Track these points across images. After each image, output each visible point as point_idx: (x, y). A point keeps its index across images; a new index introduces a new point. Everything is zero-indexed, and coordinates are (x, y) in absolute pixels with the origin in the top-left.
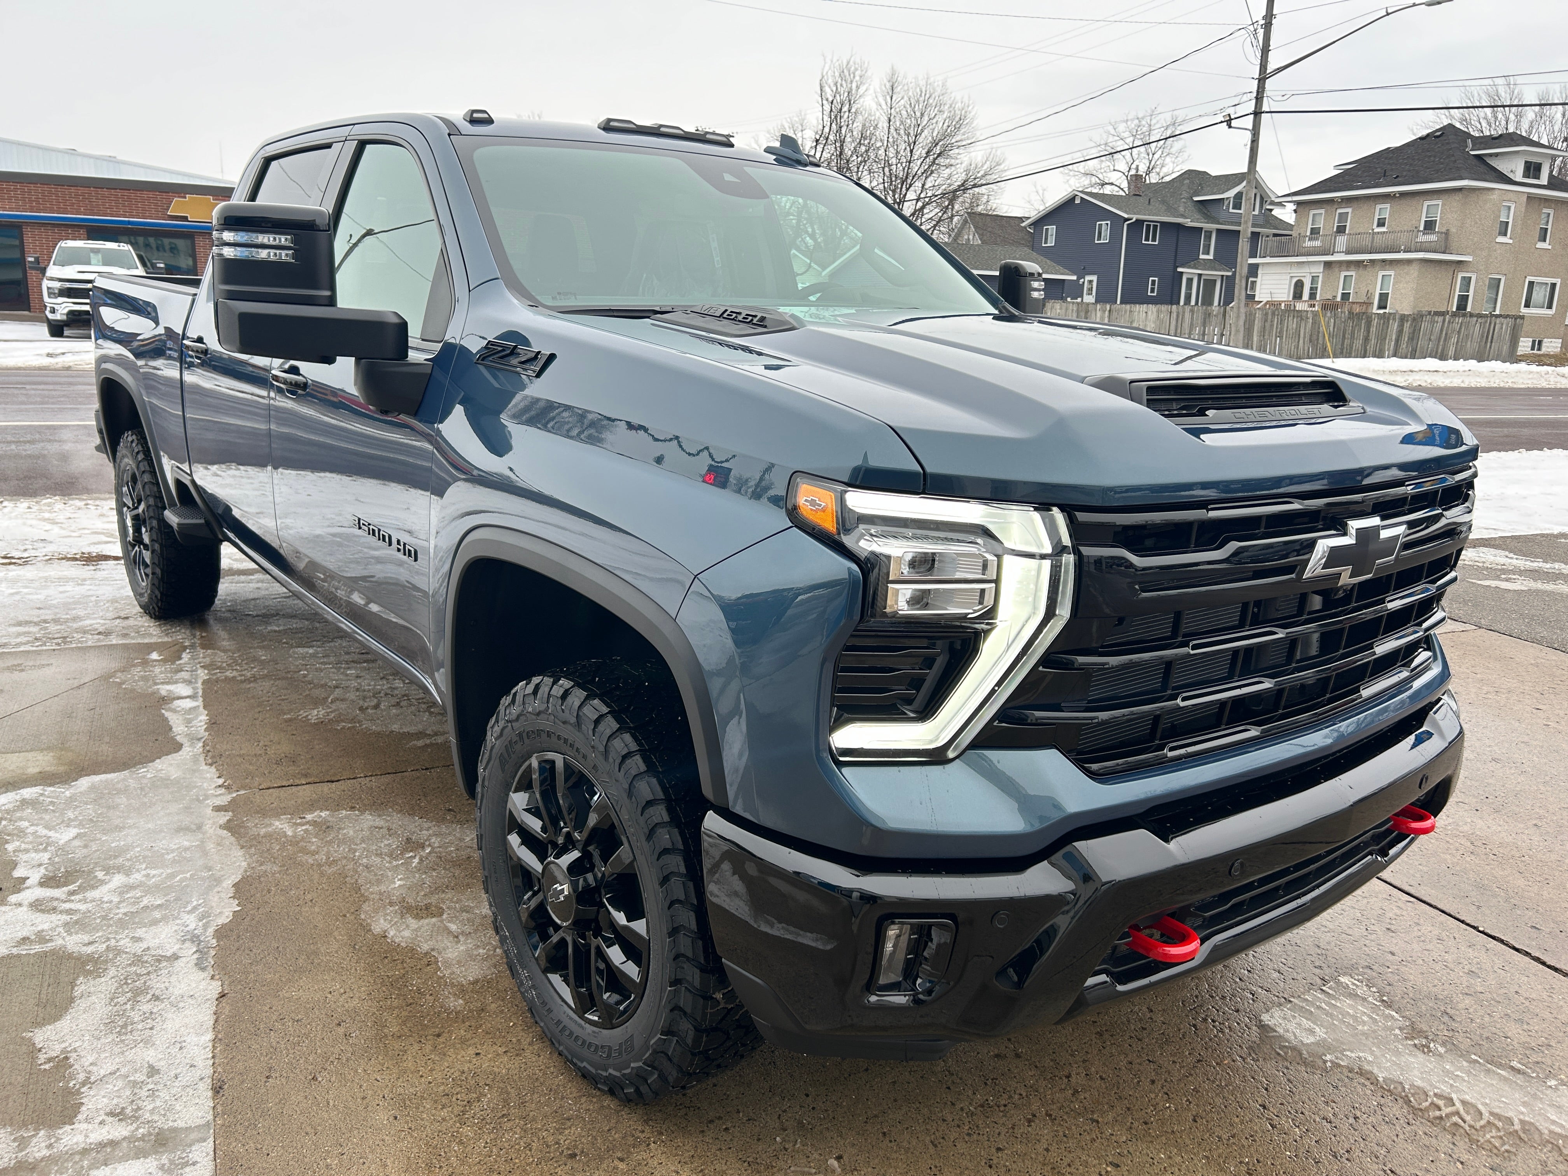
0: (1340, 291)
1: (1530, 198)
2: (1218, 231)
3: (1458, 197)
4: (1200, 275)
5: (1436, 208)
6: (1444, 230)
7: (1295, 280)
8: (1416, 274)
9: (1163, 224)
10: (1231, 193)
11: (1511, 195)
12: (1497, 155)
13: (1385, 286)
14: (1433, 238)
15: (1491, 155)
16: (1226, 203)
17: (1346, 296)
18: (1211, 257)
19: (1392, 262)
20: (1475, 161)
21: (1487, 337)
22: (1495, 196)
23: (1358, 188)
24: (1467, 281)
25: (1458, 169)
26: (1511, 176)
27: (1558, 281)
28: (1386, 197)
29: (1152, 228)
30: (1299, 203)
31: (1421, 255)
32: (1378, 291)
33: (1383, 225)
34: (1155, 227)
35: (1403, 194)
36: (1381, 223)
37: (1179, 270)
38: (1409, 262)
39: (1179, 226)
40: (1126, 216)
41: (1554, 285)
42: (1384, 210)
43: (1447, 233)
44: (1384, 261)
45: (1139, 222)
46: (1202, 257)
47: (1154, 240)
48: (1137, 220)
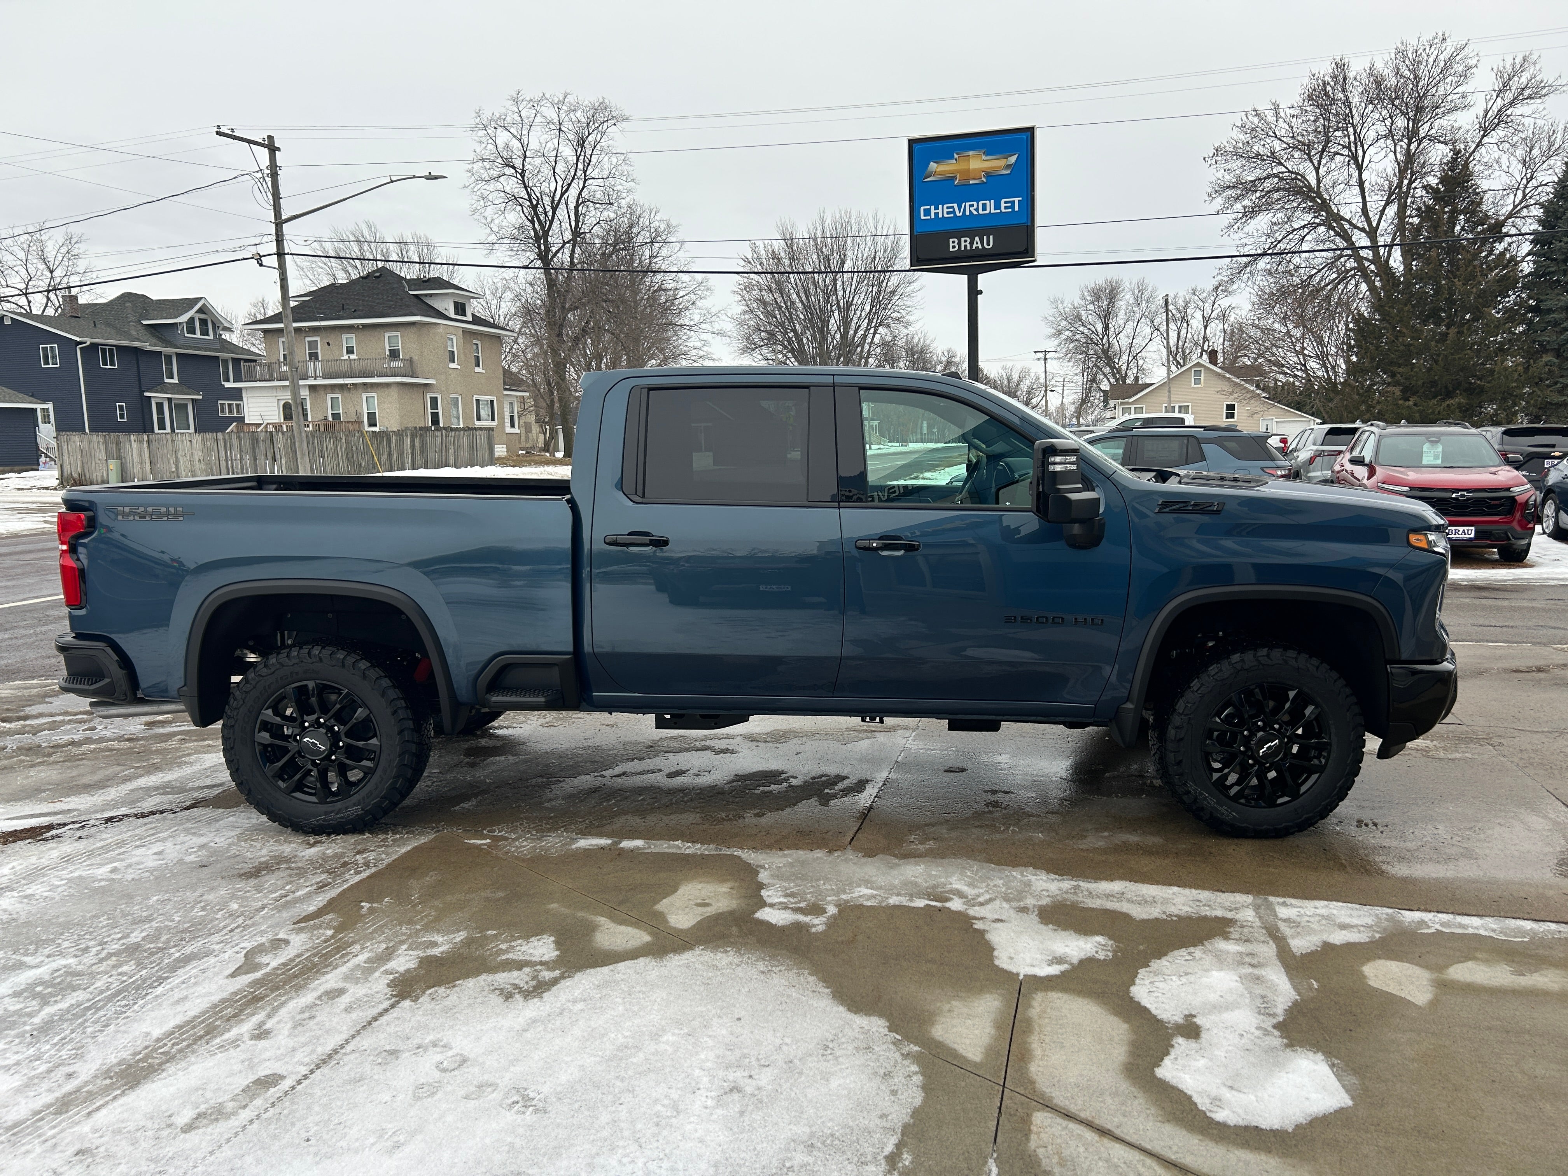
0: (330, 412)
1: (465, 332)
2: (177, 354)
3: (413, 329)
4: (170, 400)
5: (398, 339)
6: (407, 357)
7: (282, 403)
8: (396, 395)
9: (118, 347)
10: (184, 318)
11: (452, 329)
12: (431, 295)
13: (371, 406)
14: (400, 364)
15: (426, 295)
16: (180, 328)
17: (336, 416)
18: (175, 381)
19: (373, 386)
20: (416, 300)
21: (473, 447)
22: (441, 330)
23: (322, 319)
24: (434, 400)
25: (408, 306)
26: (446, 313)
27: (494, 398)
28: (350, 328)
29: (109, 352)
30: (265, 331)
31: (398, 379)
32: (365, 411)
33: (353, 352)
34: (111, 351)
35: (365, 326)
36: (350, 351)
37: (147, 394)
38: (388, 385)
39: (136, 349)
40: (78, 339)
41: (492, 402)
42: (350, 339)
43: (411, 360)
44: (365, 384)
45: (94, 346)
46: (167, 381)
47: (112, 364)
48: (91, 344)
